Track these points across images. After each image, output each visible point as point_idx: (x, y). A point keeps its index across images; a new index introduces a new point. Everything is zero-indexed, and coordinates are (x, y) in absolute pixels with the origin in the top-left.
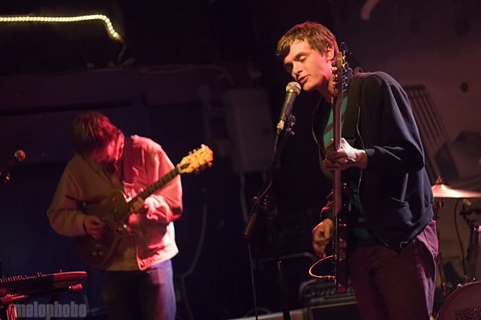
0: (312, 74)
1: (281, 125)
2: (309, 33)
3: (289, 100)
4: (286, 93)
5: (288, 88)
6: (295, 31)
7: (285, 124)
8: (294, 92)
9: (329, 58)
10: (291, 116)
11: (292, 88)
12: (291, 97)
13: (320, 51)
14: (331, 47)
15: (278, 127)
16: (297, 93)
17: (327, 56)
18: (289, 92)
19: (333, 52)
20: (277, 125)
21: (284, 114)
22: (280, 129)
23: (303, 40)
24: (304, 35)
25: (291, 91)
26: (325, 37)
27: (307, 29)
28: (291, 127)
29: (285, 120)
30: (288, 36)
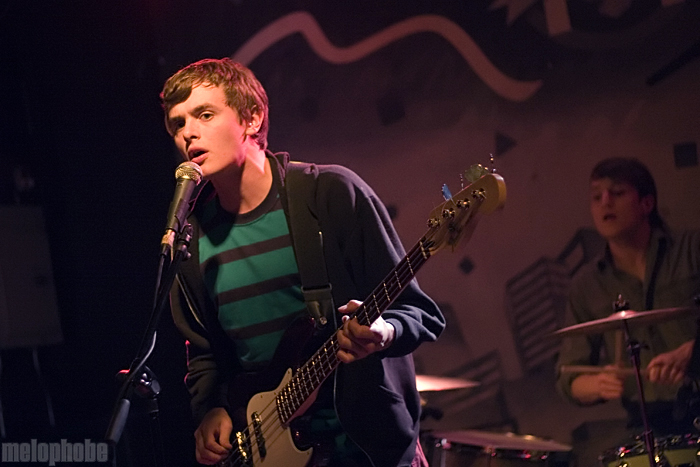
0: (215, 151)
1: (169, 238)
2: (229, 76)
3: (182, 193)
4: (174, 183)
5: (178, 172)
6: (205, 66)
7: (176, 237)
8: (191, 179)
9: (250, 131)
10: (186, 223)
11: (187, 173)
12: (186, 189)
13: (240, 113)
14: (259, 114)
15: (163, 242)
16: (196, 182)
17: (248, 127)
18: (180, 179)
19: (260, 123)
20: (161, 239)
21: (174, 218)
22: (168, 245)
23: (217, 85)
24: (221, 78)
25: (186, 177)
26: (255, 93)
27: (228, 69)
28: (186, 243)
29: (176, 229)
30: (190, 71)
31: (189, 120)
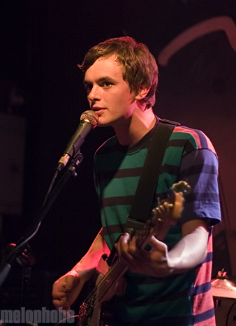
0: (110, 108)
1: (65, 159)
3: (82, 131)
5: (83, 116)
7: (70, 160)
8: (90, 123)
9: (138, 97)
10: (79, 152)
11: (88, 118)
12: (85, 129)
15: (60, 161)
16: (93, 126)
17: (137, 94)
18: (83, 121)
20: (59, 159)
21: (71, 147)
22: (63, 164)
25: (87, 121)
28: (76, 166)
29: (71, 155)
31: (95, 86)
